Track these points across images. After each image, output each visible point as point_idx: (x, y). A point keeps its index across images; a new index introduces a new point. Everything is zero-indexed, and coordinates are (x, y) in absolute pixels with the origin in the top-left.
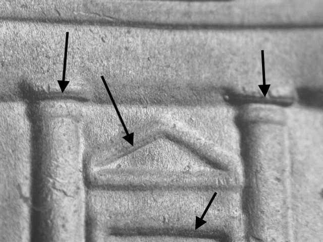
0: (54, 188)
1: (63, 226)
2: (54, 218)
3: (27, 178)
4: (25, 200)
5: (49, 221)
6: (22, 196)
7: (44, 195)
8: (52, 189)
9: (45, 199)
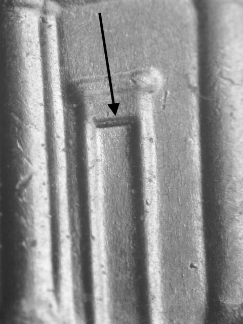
0: (222, 77)
1: (231, 114)
2: (222, 107)
3: (194, 68)
4: (194, 89)
5: (217, 110)
6: (190, 86)
7: (212, 85)
8: (220, 78)
9: (212, 88)
